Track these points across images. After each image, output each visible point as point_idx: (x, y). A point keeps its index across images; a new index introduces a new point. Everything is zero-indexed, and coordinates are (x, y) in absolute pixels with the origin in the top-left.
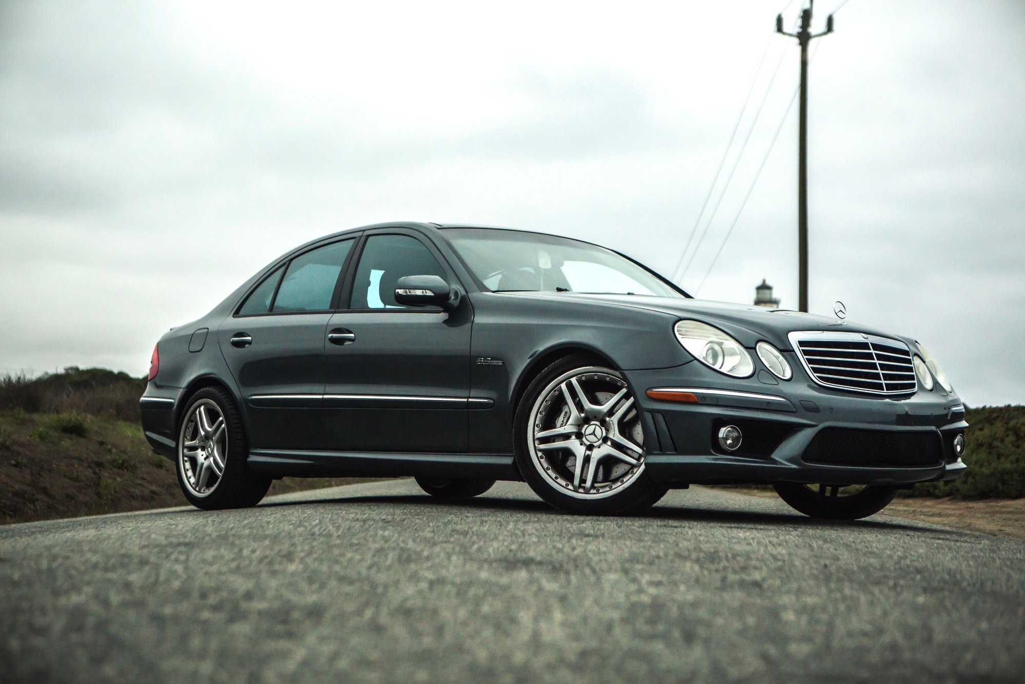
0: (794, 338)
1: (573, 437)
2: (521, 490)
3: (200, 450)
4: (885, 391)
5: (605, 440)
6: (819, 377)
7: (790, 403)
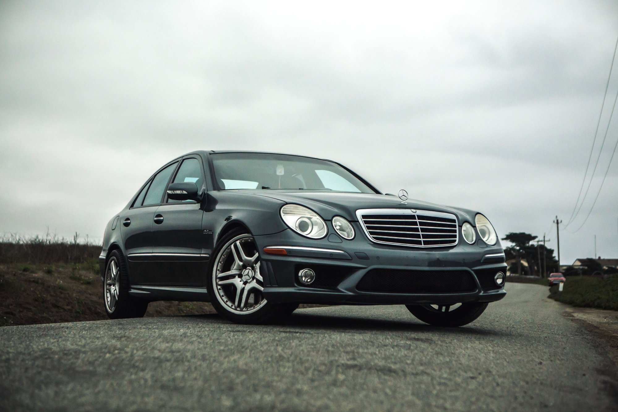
0: (359, 213)
1: (237, 277)
2: (208, 308)
3: (112, 286)
4: (423, 245)
5: (254, 278)
6: (373, 237)
7: (348, 254)
